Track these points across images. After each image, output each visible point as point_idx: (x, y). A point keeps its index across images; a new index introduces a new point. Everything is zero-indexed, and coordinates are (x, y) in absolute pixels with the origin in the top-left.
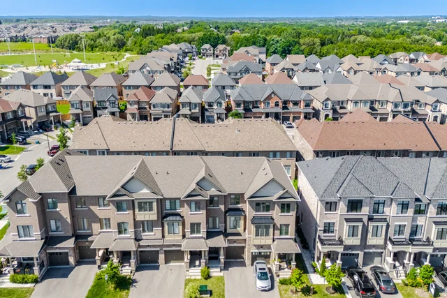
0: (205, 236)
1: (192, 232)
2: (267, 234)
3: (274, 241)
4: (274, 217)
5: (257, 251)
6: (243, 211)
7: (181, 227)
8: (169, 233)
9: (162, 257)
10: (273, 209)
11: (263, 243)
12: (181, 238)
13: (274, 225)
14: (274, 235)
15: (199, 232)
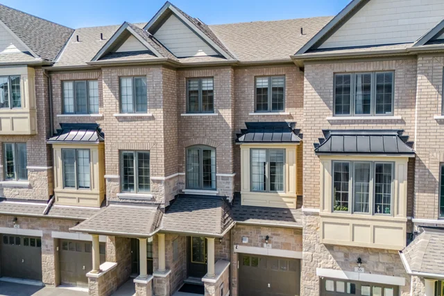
0: (162, 199)
1: (127, 183)
2: (382, 204)
3: (410, 237)
4: (413, 133)
5: (341, 274)
6: (297, 132)
7: (97, 166)
8: (66, 185)
9: (48, 261)
10: (409, 103)
11: (363, 238)
12: (98, 203)
13: (412, 163)
14: (410, 212)
15: (144, 183)
